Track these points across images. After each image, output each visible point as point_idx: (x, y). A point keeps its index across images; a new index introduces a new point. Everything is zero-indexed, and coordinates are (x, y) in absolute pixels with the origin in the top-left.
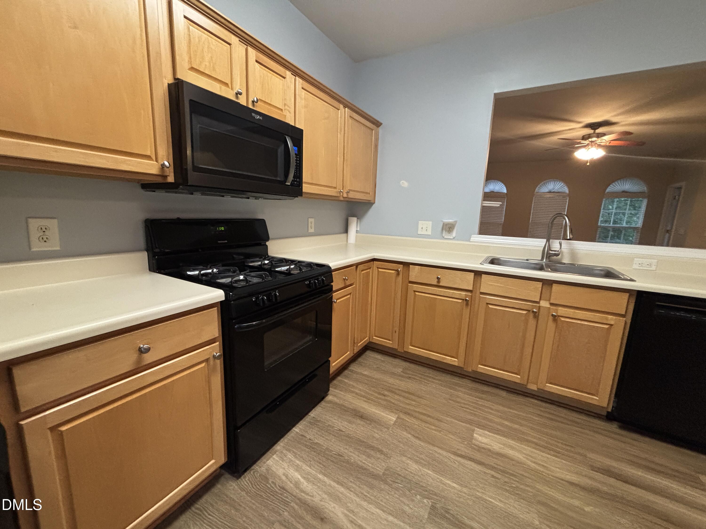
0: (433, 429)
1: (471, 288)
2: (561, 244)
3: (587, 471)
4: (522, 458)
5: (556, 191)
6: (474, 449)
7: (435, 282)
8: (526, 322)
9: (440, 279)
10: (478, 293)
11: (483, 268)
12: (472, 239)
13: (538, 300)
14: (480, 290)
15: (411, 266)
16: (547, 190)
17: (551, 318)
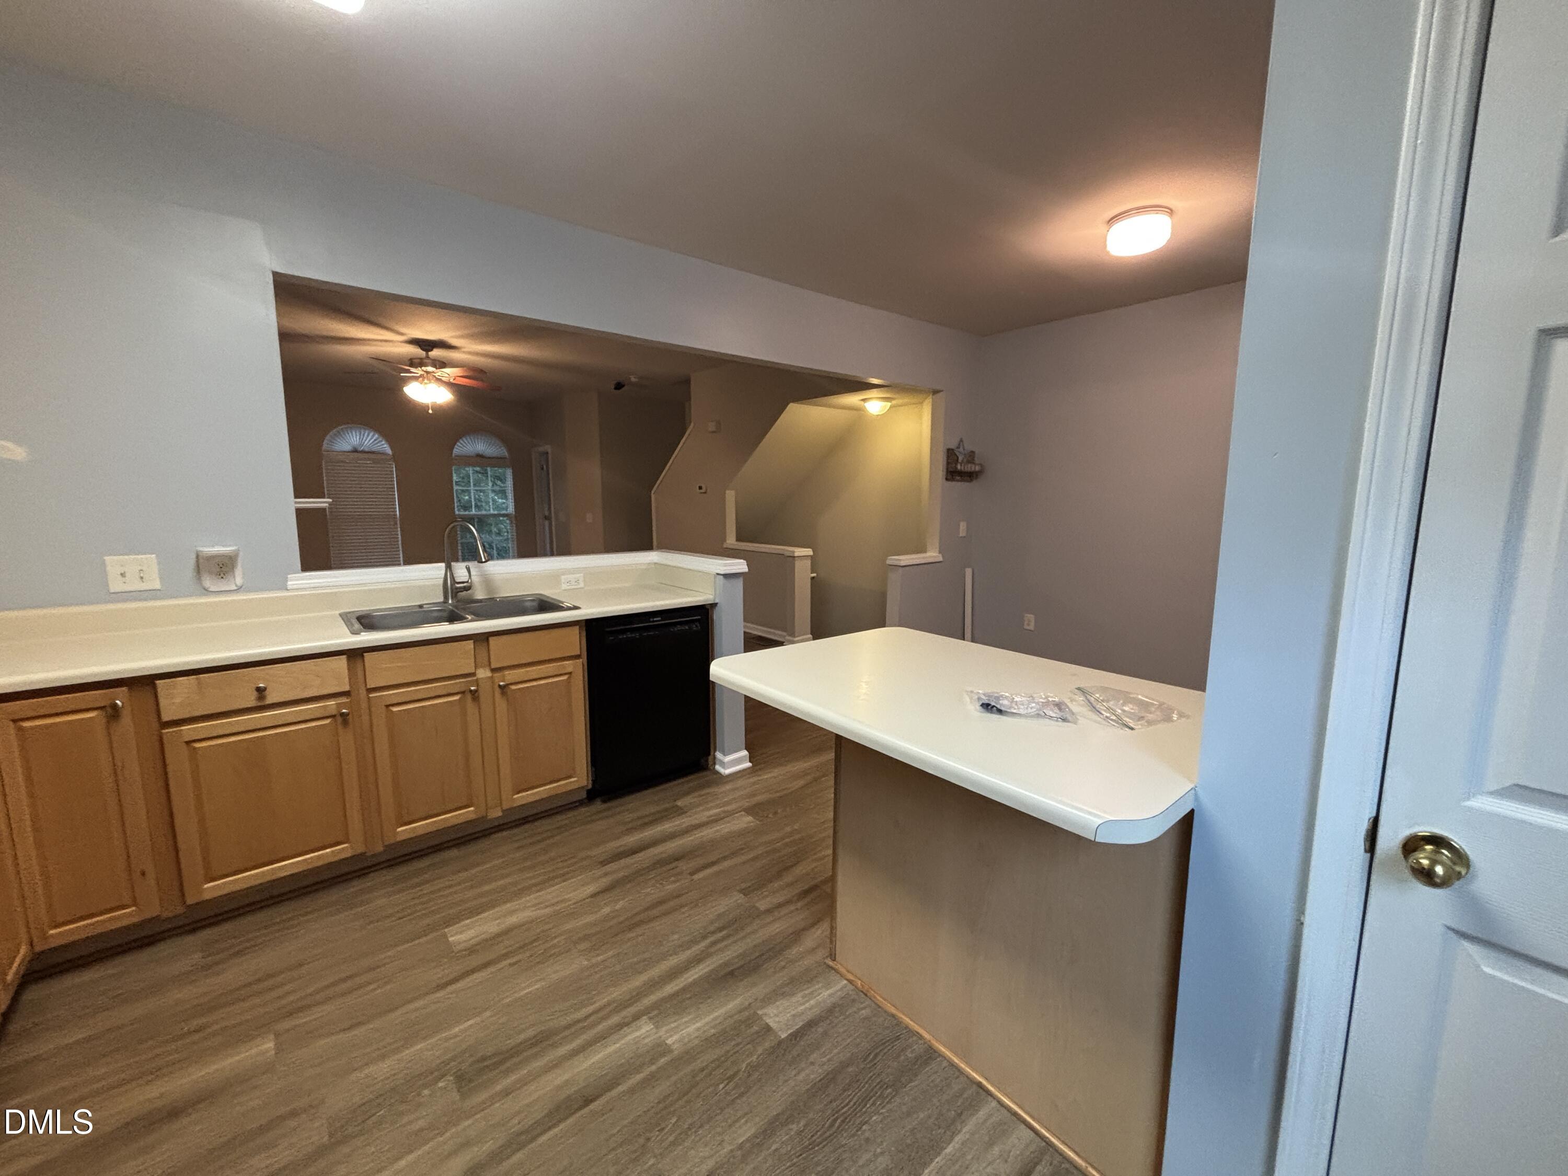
0: (375, 989)
1: (347, 688)
2: (468, 570)
3: (598, 872)
4: (531, 914)
5: (367, 450)
6: (465, 956)
7: (251, 702)
8: (464, 713)
9: (265, 689)
10: (363, 692)
11: (360, 642)
12: (290, 584)
13: (473, 671)
14: (366, 685)
15: (158, 682)
16: (348, 448)
17: (498, 692)
